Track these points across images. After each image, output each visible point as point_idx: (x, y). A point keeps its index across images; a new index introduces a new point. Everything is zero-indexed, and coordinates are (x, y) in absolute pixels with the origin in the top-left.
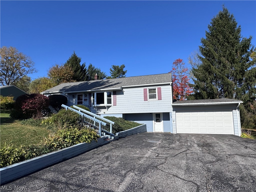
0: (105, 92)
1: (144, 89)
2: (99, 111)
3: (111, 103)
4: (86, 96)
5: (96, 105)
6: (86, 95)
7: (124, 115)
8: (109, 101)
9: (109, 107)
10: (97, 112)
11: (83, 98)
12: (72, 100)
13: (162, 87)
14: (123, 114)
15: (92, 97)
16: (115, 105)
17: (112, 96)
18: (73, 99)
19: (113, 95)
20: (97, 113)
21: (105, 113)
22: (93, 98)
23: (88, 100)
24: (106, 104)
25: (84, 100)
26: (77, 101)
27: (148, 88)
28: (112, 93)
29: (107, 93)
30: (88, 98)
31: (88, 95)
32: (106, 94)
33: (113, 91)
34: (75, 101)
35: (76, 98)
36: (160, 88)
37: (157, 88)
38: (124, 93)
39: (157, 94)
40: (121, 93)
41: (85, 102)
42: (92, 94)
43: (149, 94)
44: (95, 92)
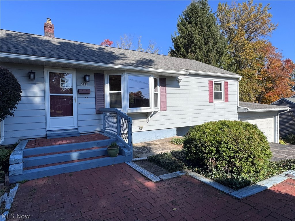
0: (151, 76)
1: (209, 81)
11: (74, 84)
12: (28, 89)
15: (107, 86)
16: (164, 108)
19: (161, 85)
21: (142, 129)
23: (93, 94)
24: (153, 107)
25: (78, 93)
26: (48, 94)
27: (214, 80)
30: (93, 89)
34: (39, 93)
35: (43, 82)
36: (228, 82)
37: (224, 82)
38: (180, 84)
39: (223, 91)
40: (176, 83)
41: (82, 99)
42: (107, 79)
43: (214, 91)
44: (126, 74)
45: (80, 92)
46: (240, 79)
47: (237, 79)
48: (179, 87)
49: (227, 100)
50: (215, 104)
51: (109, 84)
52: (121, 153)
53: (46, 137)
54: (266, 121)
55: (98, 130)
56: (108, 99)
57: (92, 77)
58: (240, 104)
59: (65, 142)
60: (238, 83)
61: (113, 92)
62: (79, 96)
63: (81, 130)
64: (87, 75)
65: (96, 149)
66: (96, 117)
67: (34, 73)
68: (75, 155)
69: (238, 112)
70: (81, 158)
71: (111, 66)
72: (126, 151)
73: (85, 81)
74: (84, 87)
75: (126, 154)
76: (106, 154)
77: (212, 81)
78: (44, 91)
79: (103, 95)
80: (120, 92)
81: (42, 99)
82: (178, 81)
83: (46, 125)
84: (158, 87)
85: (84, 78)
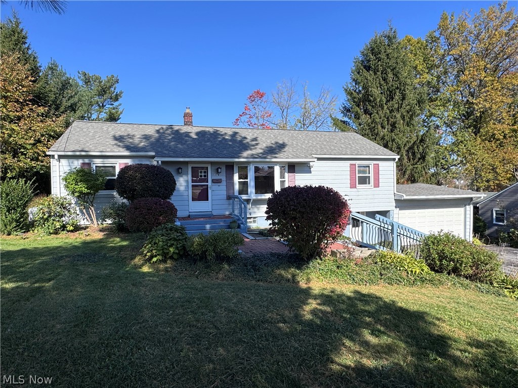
0: (276, 165)
1: (351, 165)
2: (256, 210)
10: (251, 211)
11: (210, 176)
13: (381, 163)
15: (236, 176)
19: (289, 172)
20: (250, 214)
23: (224, 183)
25: (212, 182)
26: (191, 184)
27: (357, 162)
29: (279, 168)
30: (224, 178)
32: (277, 171)
33: (288, 163)
34: (184, 184)
35: (187, 174)
36: (378, 164)
37: (372, 164)
38: (312, 169)
39: (372, 175)
40: (307, 169)
41: (216, 186)
42: (236, 169)
43: (357, 175)
44: (251, 165)
45: (214, 181)
46: (397, 160)
47: (394, 159)
48: (311, 173)
49: (377, 185)
50: (359, 190)
51: (237, 174)
52: (239, 227)
53: (189, 216)
54: (447, 212)
55: (227, 213)
56: (237, 187)
57: (224, 169)
58: (397, 189)
59: (202, 219)
60: (395, 164)
61: (241, 180)
62: (213, 184)
63: (215, 213)
64: (219, 168)
65: (222, 224)
66: (227, 202)
67: (181, 169)
68: (208, 227)
69: (395, 199)
70: (212, 228)
71: (237, 160)
72: (242, 225)
73: (218, 172)
74: (217, 177)
75: (242, 228)
76: (229, 227)
77: (355, 165)
78: (187, 181)
79: (233, 184)
80: (246, 180)
81: (185, 188)
82: (310, 167)
83: (189, 208)
84: (286, 175)
85: (217, 169)
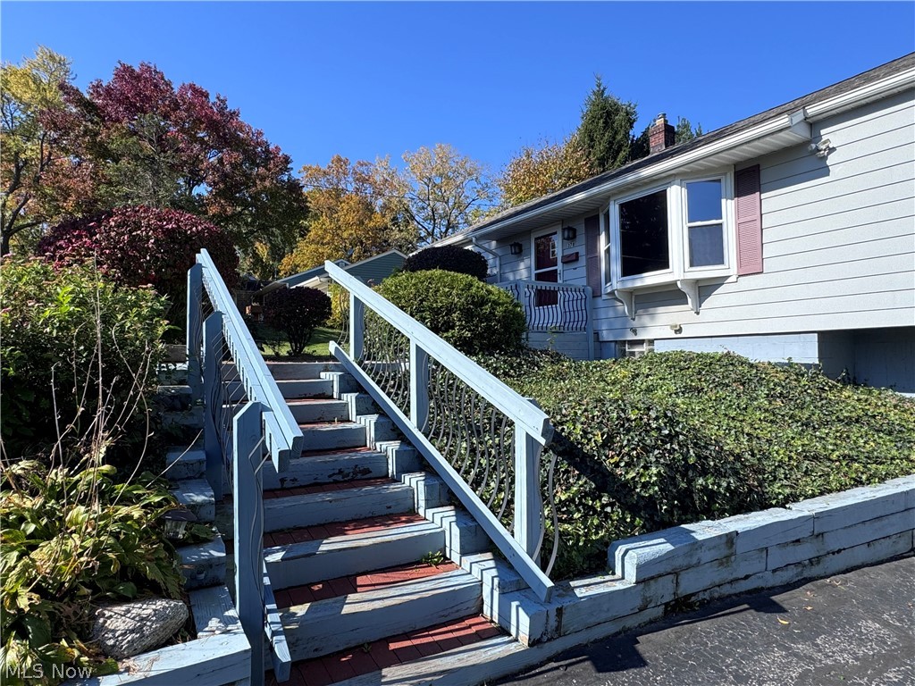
0: (670, 184)
3: (719, 259)
4: (571, 236)
5: (618, 283)
6: (570, 229)
7: (830, 341)
8: (707, 246)
9: (705, 289)
10: (635, 324)
11: (559, 248)
12: (514, 271)
14: (820, 333)
15: (603, 237)
16: (752, 265)
17: (729, 206)
18: (518, 265)
19: (739, 193)
20: (635, 331)
21: (680, 331)
22: (608, 240)
23: (583, 261)
24: (679, 268)
25: (563, 263)
26: (534, 271)
28: (728, 183)
29: (684, 191)
30: (582, 250)
31: (581, 229)
32: (677, 199)
33: (736, 165)
34: (525, 273)
35: (530, 254)
38: (830, 159)
40: (810, 163)
41: (569, 271)
42: (601, 222)
44: (612, 202)
48: (826, 174)
51: (603, 234)
56: (603, 266)
62: (566, 267)
64: (568, 226)
67: (520, 245)
74: (571, 250)
78: (529, 268)
79: (597, 260)
84: (725, 205)
